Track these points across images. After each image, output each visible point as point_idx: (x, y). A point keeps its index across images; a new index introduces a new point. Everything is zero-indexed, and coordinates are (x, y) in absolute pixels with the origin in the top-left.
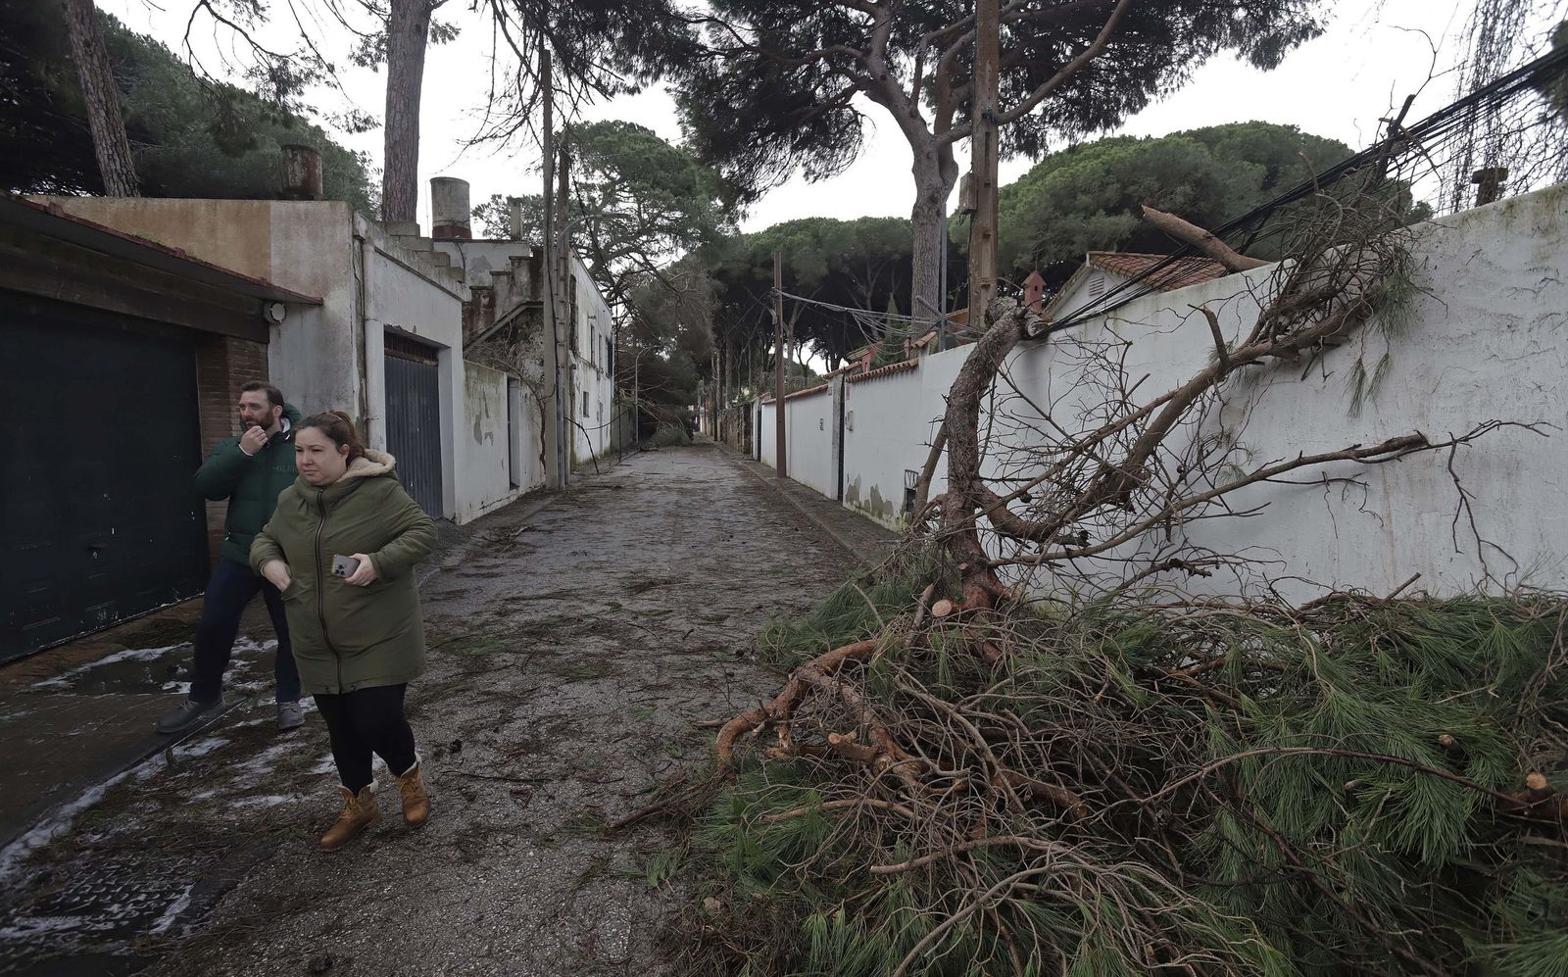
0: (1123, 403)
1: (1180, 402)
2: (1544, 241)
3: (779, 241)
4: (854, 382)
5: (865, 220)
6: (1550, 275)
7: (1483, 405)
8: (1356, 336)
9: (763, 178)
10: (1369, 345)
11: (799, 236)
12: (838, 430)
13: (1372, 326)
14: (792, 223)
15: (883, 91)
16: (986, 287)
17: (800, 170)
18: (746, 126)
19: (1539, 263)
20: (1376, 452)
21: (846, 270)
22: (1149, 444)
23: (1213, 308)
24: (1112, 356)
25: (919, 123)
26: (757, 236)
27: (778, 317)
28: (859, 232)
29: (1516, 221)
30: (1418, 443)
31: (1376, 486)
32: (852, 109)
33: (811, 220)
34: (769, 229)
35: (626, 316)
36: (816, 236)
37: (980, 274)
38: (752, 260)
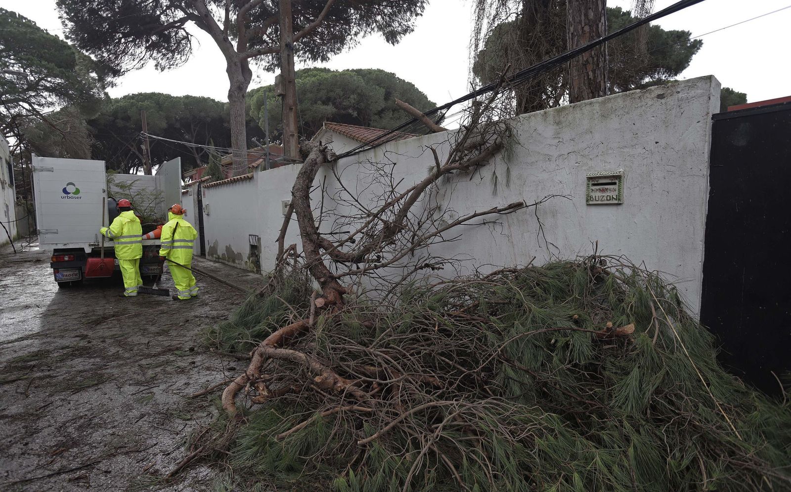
0: (392, 192)
1: (418, 190)
2: (558, 127)
3: (132, 105)
4: (208, 187)
5: (187, 97)
6: (561, 140)
7: (542, 189)
8: (492, 161)
9: (126, 63)
10: (498, 165)
11: (146, 103)
12: (197, 215)
13: (498, 158)
14: (140, 94)
15: (206, 23)
16: (293, 135)
17: (152, 63)
18: (114, 29)
19: (557, 135)
20: (505, 209)
21: (178, 125)
22: (404, 212)
23: (434, 148)
24: (388, 169)
25: (229, 45)
26: (117, 100)
27: (147, 150)
28: (186, 104)
29: (548, 119)
30: (519, 205)
31: (506, 225)
32: (185, 31)
33: (153, 94)
34: (125, 97)
35: (17, 145)
36: (158, 103)
37: (289, 128)
38: (115, 114)
